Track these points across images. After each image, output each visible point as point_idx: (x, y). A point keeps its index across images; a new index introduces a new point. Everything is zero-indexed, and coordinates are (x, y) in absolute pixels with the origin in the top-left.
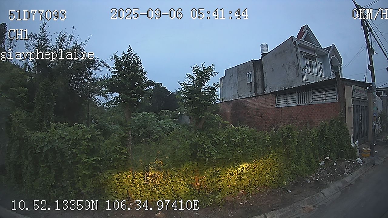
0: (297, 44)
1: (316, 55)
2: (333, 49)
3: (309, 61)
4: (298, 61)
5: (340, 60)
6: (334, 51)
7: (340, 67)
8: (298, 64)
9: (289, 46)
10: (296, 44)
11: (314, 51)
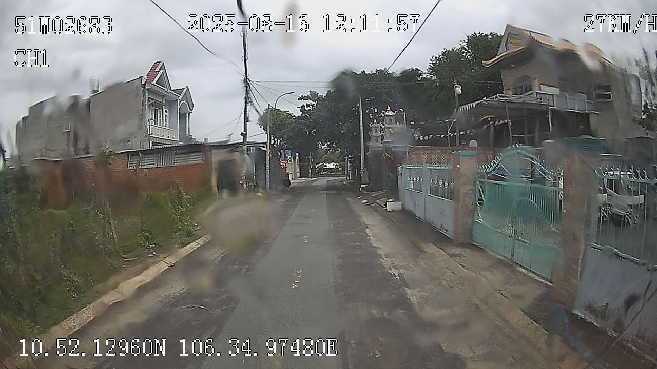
0: (147, 88)
1: (164, 102)
2: (185, 94)
3: (155, 109)
4: (143, 109)
5: (191, 107)
6: (186, 97)
7: (189, 114)
8: (142, 113)
9: (135, 89)
10: (144, 88)
11: (164, 96)
